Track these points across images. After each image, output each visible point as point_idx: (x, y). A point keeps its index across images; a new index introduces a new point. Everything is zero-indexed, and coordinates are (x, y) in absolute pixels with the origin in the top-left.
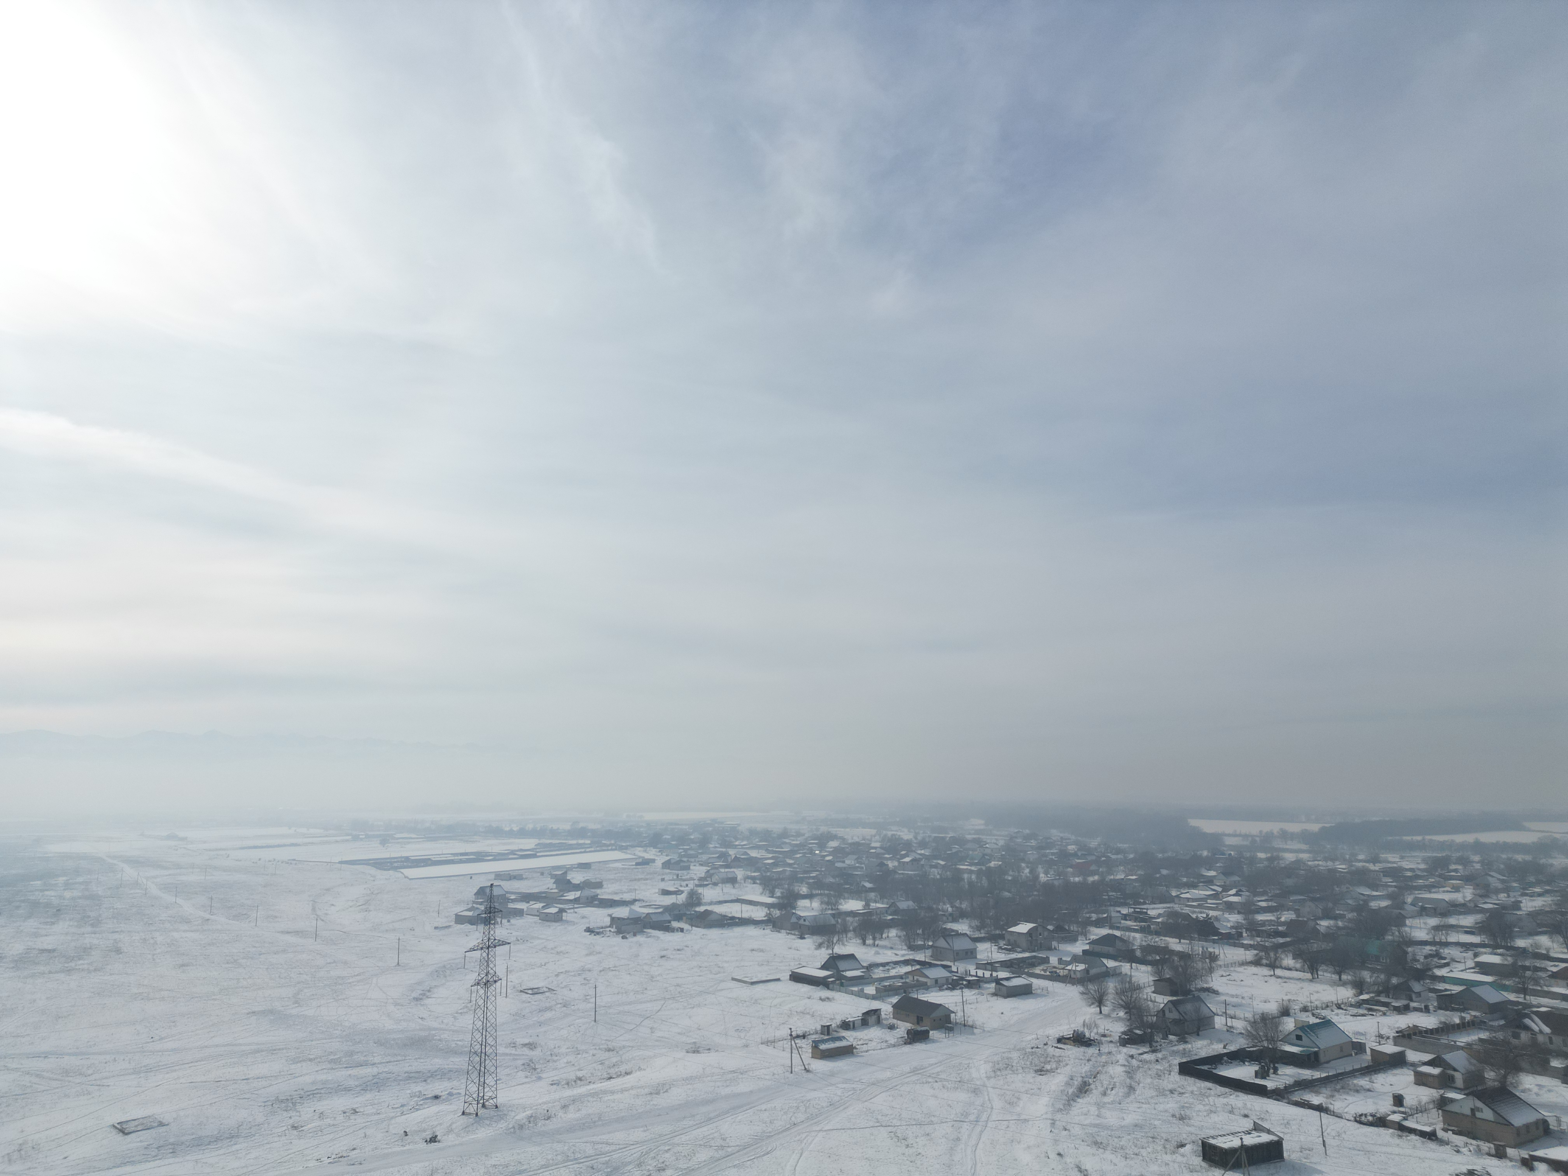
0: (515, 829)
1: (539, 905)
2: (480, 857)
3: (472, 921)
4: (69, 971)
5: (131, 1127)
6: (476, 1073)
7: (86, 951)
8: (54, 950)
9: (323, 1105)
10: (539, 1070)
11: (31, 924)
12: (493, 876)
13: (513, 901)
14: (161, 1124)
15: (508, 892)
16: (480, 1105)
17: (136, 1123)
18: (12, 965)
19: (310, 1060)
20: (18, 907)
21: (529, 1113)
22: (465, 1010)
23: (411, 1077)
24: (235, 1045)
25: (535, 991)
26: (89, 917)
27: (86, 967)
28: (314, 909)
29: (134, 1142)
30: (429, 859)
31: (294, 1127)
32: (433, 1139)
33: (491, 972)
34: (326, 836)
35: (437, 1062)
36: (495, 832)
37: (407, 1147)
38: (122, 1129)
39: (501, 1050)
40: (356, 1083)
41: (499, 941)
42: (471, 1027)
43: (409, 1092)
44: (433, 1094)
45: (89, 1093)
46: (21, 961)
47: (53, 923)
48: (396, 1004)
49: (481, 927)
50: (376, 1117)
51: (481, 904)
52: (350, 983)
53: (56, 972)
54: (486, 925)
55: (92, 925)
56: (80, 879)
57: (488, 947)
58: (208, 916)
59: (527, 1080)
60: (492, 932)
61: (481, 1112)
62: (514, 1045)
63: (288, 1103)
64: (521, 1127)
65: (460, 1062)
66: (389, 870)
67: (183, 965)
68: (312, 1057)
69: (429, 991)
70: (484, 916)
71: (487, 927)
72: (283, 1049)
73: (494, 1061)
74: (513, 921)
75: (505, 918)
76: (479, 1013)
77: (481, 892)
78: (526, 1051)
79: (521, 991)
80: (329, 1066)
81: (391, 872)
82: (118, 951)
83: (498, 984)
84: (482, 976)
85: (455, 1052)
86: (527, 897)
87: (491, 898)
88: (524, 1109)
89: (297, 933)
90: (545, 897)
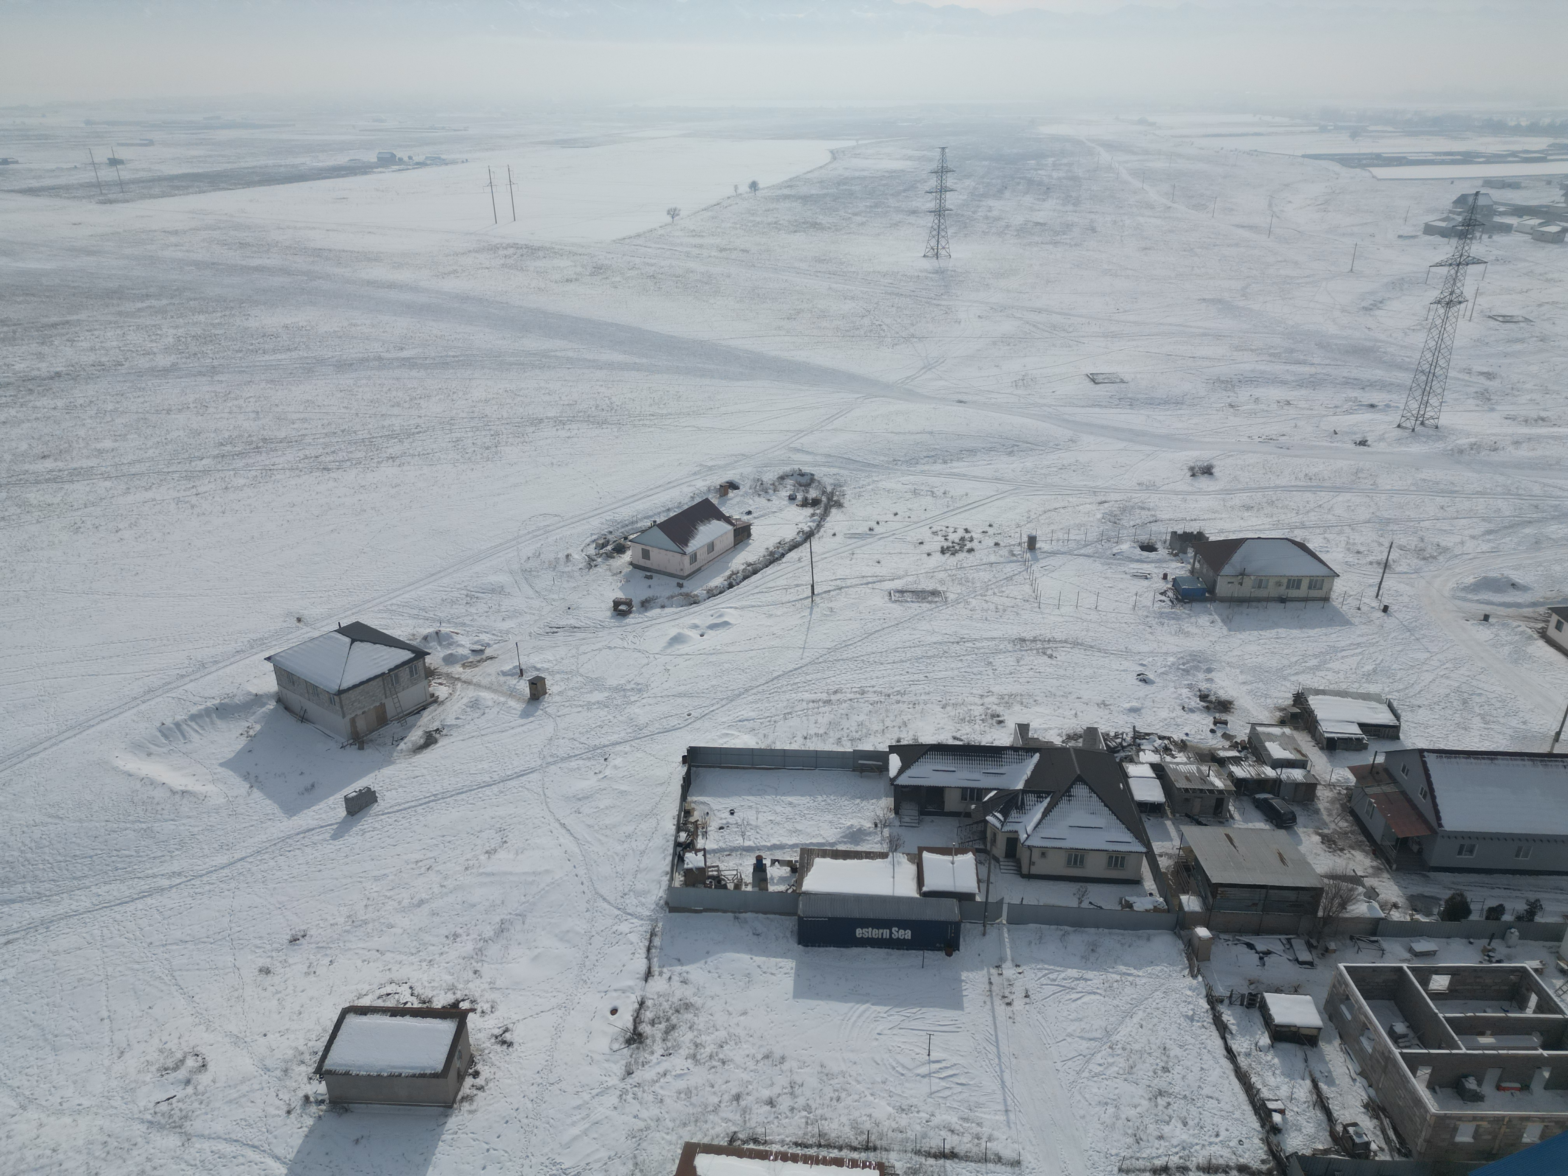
0: (1523, 124)
1: (1535, 222)
2: (1468, 158)
3: (1444, 233)
4: (1056, 243)
5: (1100, 378)
6: (1419, 392)
7: (1068, 227)
8: (1045, 224)
9: (1260, 392)
10: (1493, 401)
11: (1028, 199)
12: (1480, 182)
13: (1502, 214)
14: (1122, 381)
15: (1496, 203)
16: (1418, 422)
17: (1104, 376)
18: (1015, 233)
19: (1252, 350)
20: (1018, 184)
21: (1473, 440)
22: (1418, 327)
23: (1347, 383)
24: (1186, 326)
25: (1507, 320)
26: (1071, 196)
27: (1068, 241)
28: (1270, 205)
29: (1101, 391)
30: (1405, 158)
31: (1231, 406)
32: (1363, 443)
33: (1457, 291)
34: (1292, 126)
35: (1378, 374)
36: (1495, 127)
37: (1335, 444)
38: (1093, 379)
39: (1452, 374)
40: (1293, 378)
41: (1474, 258)
42: (1422, 345)
43: (1345, 395)
44: (1370, 402)
45: (1070, 347)
46: (1022, 231)
47: (1044, 200)
48: (1343, 311)
49: (1454, 241)
50: (1309, 412)
51: (1459, 214)
52: (1298, 284)
53: (1047, 243)
54: (1460, 238)
55: (1074, 205)
56: (1065, 161)
57: (1458, 265)
58: (1169, 204)
59: (1477, 408)
60: (1467, 248)
61: (1419, 428)
62: (1469, 372)
63: (1227, 384)
64: (1461, 452)
65: (1405, 378)
66: (1355, 167)
67: (1146, 249)
68: (1253, 348)
69: (1381, 302)
70: (1460, 228)
71: (1461, 242)
72: (1227, 336)
73: (1442, 383)
74: (1496, 237)
75: (1487, 233)
76: (1435, 332)
77: (1461, 200)
78: (1482, 380)
79: (1490, 317)
80: (1269, 359)
81: (1358, 170)
82: (1094, 230)
83: (1463, 306)
84: (1446, 294)
85: (1400, 367)
86: (1520, 211)
87: (1473, 209)
88: (1468, 435)
89: (1251, 228)
90: (1546, 212)
